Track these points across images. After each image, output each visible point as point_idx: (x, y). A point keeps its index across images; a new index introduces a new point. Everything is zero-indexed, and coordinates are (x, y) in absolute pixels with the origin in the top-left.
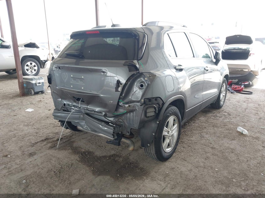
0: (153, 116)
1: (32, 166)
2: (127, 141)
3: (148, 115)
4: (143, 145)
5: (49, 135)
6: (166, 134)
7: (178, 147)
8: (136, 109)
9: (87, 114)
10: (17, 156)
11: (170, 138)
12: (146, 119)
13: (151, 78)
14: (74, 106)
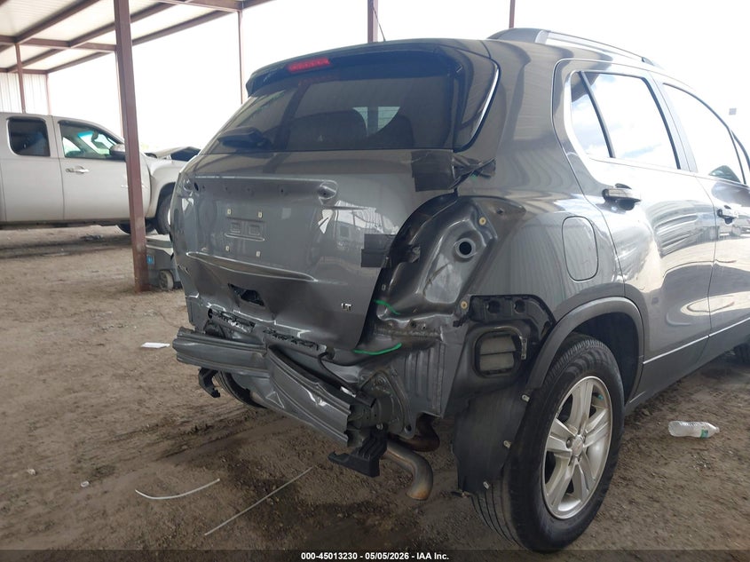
0: (508, 370)
1: (85, 514)
2: (408, 462)
3: (486, 364)
4: (466, 483)
5: (176, 411)
6: (561, 445)
7: (608, 499)
8: (439, 338)
9: (278, 351)
10: (57, 472)
11: (576, 462)
12: (478, 380)
13: (504, 217)
14: (235, 319)
